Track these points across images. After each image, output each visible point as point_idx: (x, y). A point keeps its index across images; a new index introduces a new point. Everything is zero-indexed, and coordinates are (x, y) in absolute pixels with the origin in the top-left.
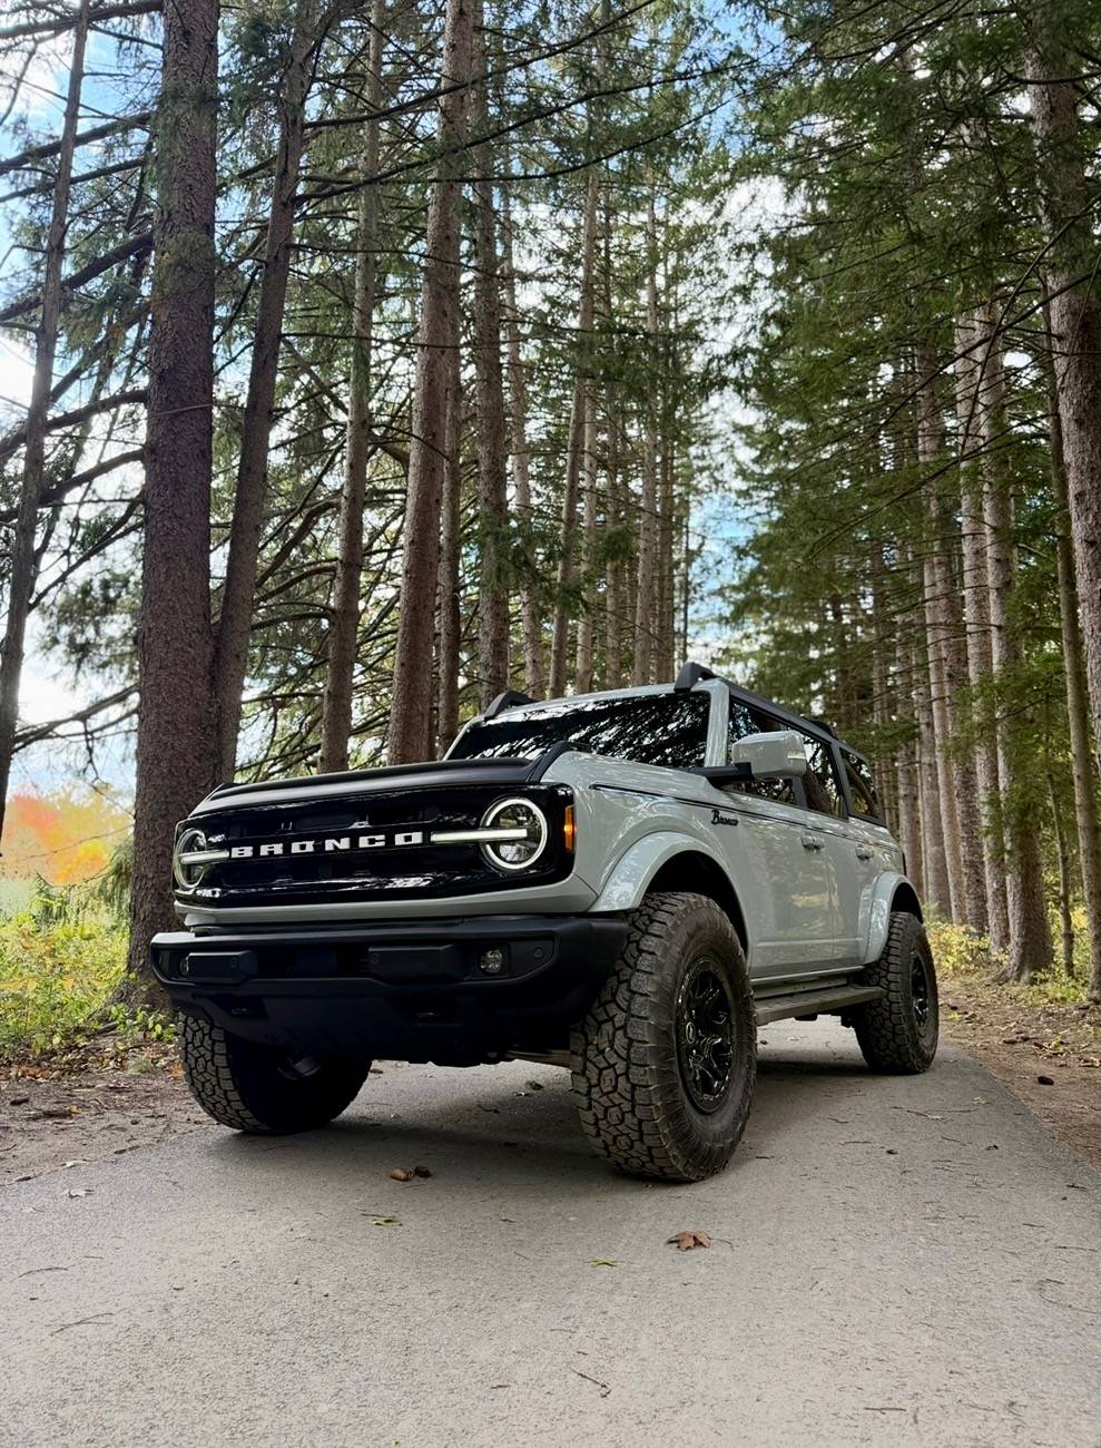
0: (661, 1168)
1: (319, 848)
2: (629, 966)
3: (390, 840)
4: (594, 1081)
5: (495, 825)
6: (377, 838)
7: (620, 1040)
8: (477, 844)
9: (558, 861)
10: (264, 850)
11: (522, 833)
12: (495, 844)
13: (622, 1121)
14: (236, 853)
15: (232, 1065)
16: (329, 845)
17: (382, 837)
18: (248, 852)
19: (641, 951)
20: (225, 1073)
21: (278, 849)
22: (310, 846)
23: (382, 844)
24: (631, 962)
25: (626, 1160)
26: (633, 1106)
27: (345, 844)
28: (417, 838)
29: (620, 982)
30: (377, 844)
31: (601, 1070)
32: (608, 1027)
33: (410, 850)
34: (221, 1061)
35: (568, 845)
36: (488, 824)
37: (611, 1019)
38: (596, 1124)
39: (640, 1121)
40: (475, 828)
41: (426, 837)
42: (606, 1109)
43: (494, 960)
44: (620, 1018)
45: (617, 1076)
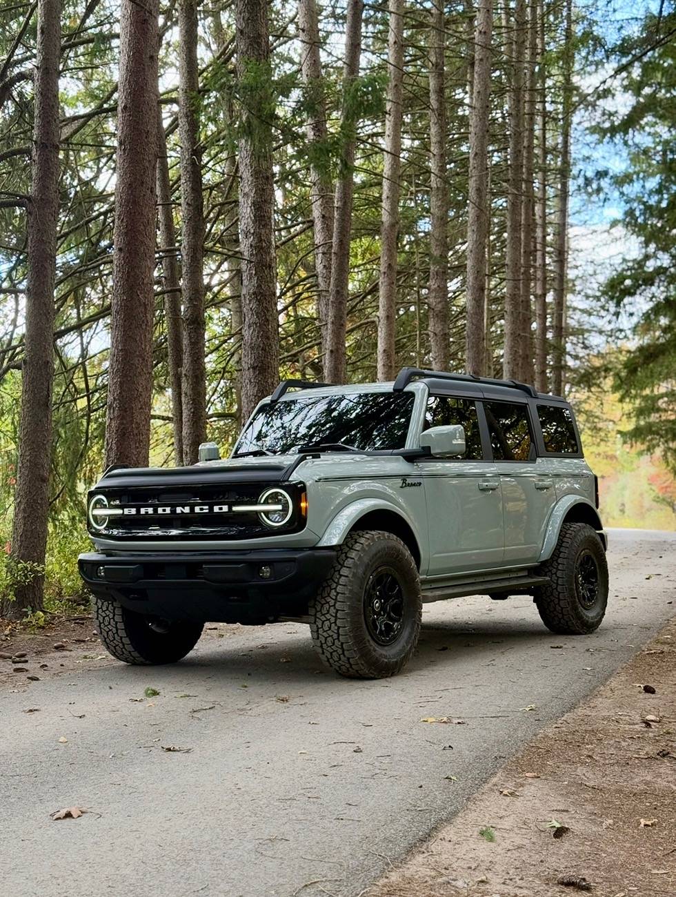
0: (357, 671)
1: (173, 512)
3: (211, 509)
4: (320, 626)
5: (266, 502)
6: (204, 507)
7: (332, 610)
8: (257, 513)
9: (298, 521)
10: (143, 511)
11: (279, 507)
12: (267, 513)
13: (334, 644)
14: (126, 511)
16: (179, 510)
17: (207, 507)
18: (133, 511)
21: (150, 511)
22: (168, 510)
23: (207, 511)
25: (339, 667)
26: (338, 636)
27: (187, 510)
28: (225, 509)
30: (204, 511)
31: (323, 622)
33: (220, 515)
35: (303, 513)
36: (262, 502)
38: (321, 646)
39: (342, 643)
40: (256, 503)
41: (230, 508)
42: (326, 638)
43: (266, 571)
45: (331, 624)
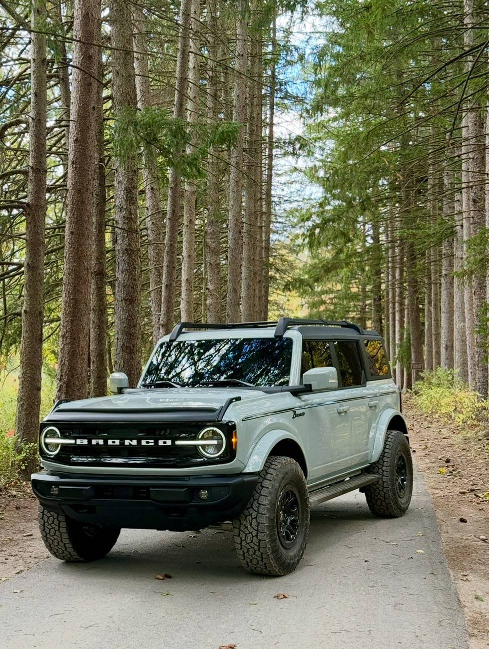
0: (269, 571)
1: (122, 444)
2: (258, 493)
3: (156, 442)
4: (243, 539)
5: (203, 438)
6: (150, 441)
7: (254, 523)
8: (196, 446)
9: (230, 454)
10: (94, 442)
11: (215, 442)
12: (203, 446)
13: (254, 553)
14: (79, 442)
15: (69, 532)
16: (127, 442)
17: (153, 441)
18: (85, 442)
19: (263, 487)
20: (65, 536)
21: (101, 442)
22: (117, 442)
23: (153, 444)
24: (259, 491)
25: (255, 568)
26: (259, 548)
27: (134, 442)
28: (169, 443)
29: (254, 500)
30: (150, 444)
31: (246, 534)
32: (249, 518)
33: (165, 448)
34: (64, 530)
35: (234, 447)
36: (200, 437)
37: (251, 515)
38: (244, 555)
39: (262, 553)
40: (195, 438)
41: (173, 442)
42: (248, 549)
43: (204, 494)
44: (254, 514)
45: (253, 537)
